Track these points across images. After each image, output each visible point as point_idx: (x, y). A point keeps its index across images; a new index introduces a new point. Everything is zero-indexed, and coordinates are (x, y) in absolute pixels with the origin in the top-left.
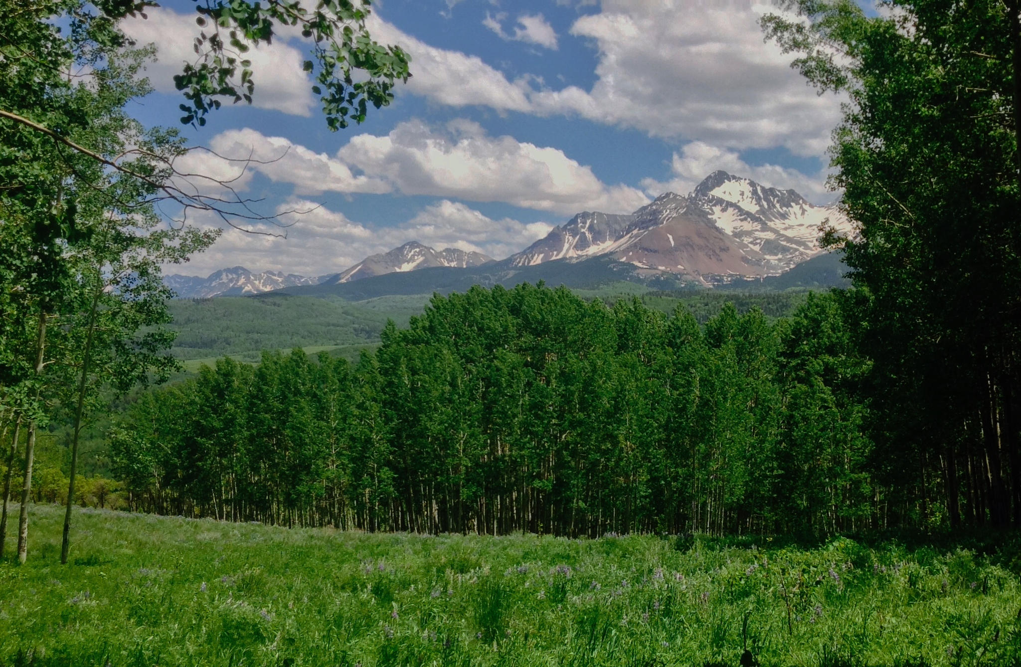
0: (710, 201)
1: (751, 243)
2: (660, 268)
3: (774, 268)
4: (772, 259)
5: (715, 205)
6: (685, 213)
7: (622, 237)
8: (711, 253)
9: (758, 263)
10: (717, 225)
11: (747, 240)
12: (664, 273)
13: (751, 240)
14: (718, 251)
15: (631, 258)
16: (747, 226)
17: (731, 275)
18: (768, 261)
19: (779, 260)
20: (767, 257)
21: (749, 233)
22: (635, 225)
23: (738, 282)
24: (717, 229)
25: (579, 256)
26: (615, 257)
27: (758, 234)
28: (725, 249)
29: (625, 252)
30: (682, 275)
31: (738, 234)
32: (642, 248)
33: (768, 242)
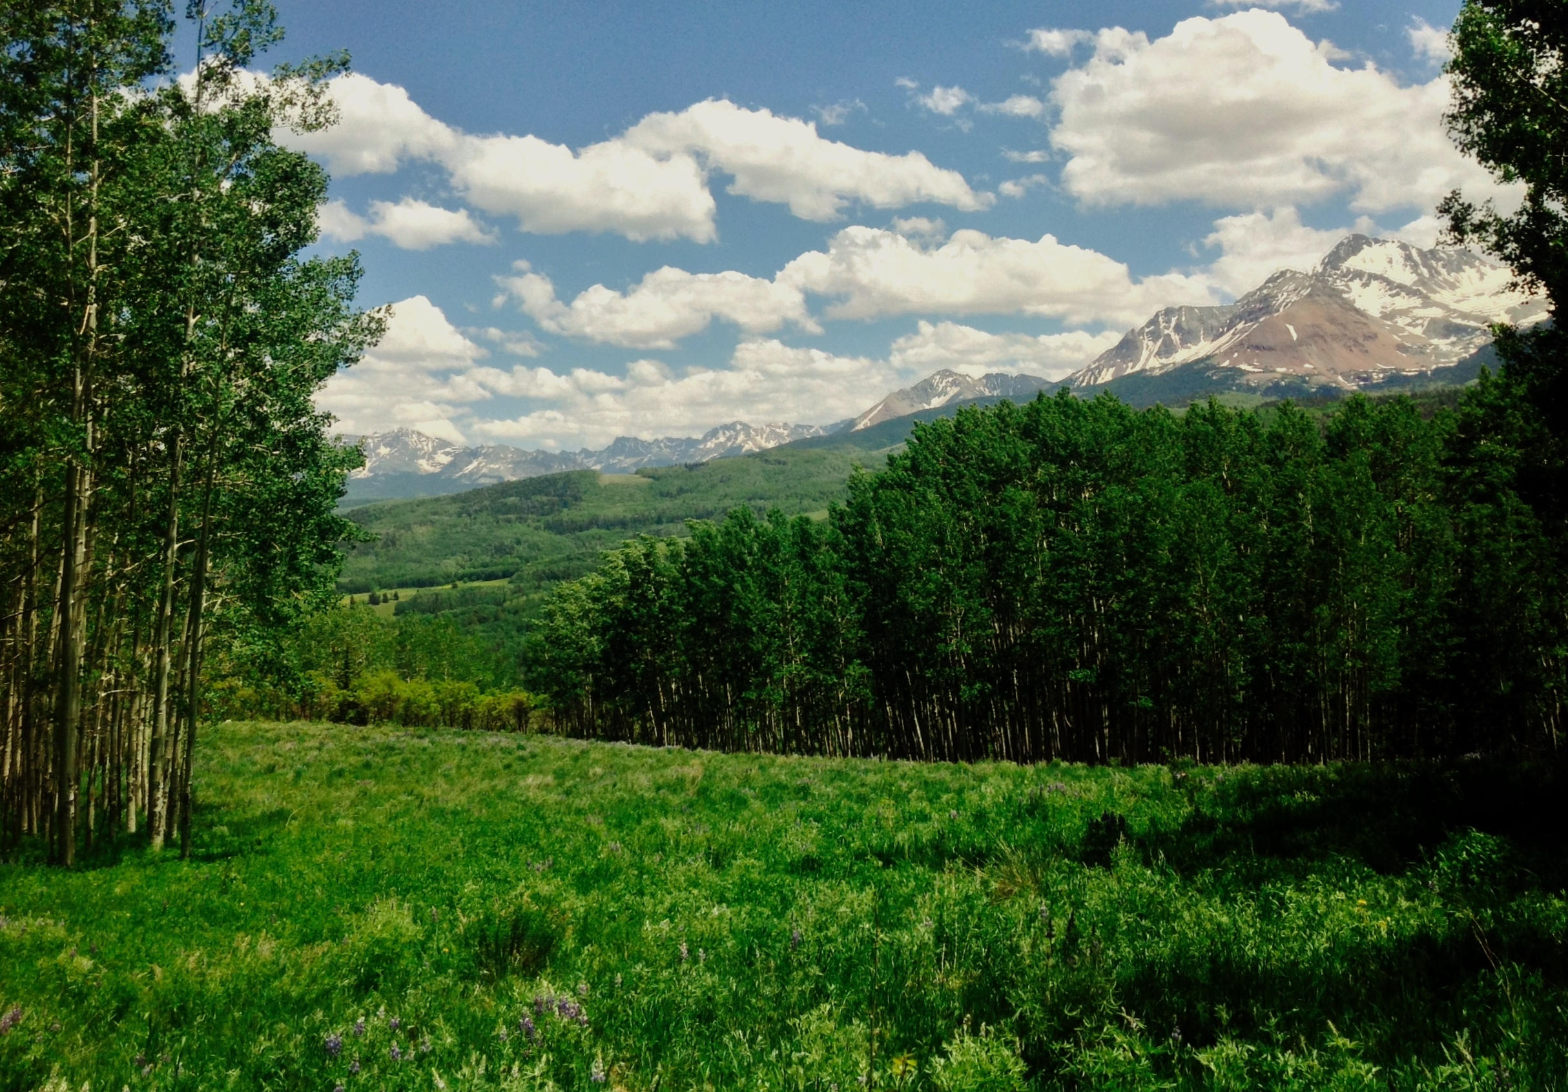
0: (1345, 276)
1: (1409, 325)
2: (1279, 370)
3: (1446, 355)
4: (1443, 344)
5: (1351, 280)
6: (1310, 295)
7: (1222, 334)
8: (1351, 343)
9: (1421, 351)
10: (1357, 305)
11: (1401, 321)
12: (1284, 376)
13: (1409, 320)
14: (1361, 340)
15: (1238, 361)
16: (1402, 302)
17: (1383, 371)
18: (1436, 347)
19: (1453, 344)
20: (1435, 341)
21: (1404, 313)
22: (1241, 317)
23: (1394, 379)
24: (1357, 311)
25: (1163, 366)
26: (1214, 362)
27: (1417, 312)
28: (1372, 337)
29: (1228, 353)
30: (1311, 375)
31: (1390, 316)
32: (1252, 347)
33: (1433, 321)
